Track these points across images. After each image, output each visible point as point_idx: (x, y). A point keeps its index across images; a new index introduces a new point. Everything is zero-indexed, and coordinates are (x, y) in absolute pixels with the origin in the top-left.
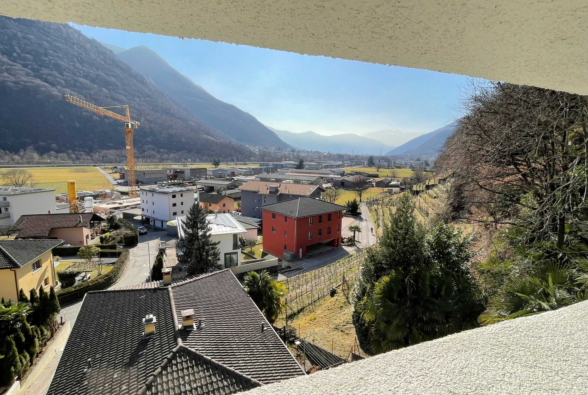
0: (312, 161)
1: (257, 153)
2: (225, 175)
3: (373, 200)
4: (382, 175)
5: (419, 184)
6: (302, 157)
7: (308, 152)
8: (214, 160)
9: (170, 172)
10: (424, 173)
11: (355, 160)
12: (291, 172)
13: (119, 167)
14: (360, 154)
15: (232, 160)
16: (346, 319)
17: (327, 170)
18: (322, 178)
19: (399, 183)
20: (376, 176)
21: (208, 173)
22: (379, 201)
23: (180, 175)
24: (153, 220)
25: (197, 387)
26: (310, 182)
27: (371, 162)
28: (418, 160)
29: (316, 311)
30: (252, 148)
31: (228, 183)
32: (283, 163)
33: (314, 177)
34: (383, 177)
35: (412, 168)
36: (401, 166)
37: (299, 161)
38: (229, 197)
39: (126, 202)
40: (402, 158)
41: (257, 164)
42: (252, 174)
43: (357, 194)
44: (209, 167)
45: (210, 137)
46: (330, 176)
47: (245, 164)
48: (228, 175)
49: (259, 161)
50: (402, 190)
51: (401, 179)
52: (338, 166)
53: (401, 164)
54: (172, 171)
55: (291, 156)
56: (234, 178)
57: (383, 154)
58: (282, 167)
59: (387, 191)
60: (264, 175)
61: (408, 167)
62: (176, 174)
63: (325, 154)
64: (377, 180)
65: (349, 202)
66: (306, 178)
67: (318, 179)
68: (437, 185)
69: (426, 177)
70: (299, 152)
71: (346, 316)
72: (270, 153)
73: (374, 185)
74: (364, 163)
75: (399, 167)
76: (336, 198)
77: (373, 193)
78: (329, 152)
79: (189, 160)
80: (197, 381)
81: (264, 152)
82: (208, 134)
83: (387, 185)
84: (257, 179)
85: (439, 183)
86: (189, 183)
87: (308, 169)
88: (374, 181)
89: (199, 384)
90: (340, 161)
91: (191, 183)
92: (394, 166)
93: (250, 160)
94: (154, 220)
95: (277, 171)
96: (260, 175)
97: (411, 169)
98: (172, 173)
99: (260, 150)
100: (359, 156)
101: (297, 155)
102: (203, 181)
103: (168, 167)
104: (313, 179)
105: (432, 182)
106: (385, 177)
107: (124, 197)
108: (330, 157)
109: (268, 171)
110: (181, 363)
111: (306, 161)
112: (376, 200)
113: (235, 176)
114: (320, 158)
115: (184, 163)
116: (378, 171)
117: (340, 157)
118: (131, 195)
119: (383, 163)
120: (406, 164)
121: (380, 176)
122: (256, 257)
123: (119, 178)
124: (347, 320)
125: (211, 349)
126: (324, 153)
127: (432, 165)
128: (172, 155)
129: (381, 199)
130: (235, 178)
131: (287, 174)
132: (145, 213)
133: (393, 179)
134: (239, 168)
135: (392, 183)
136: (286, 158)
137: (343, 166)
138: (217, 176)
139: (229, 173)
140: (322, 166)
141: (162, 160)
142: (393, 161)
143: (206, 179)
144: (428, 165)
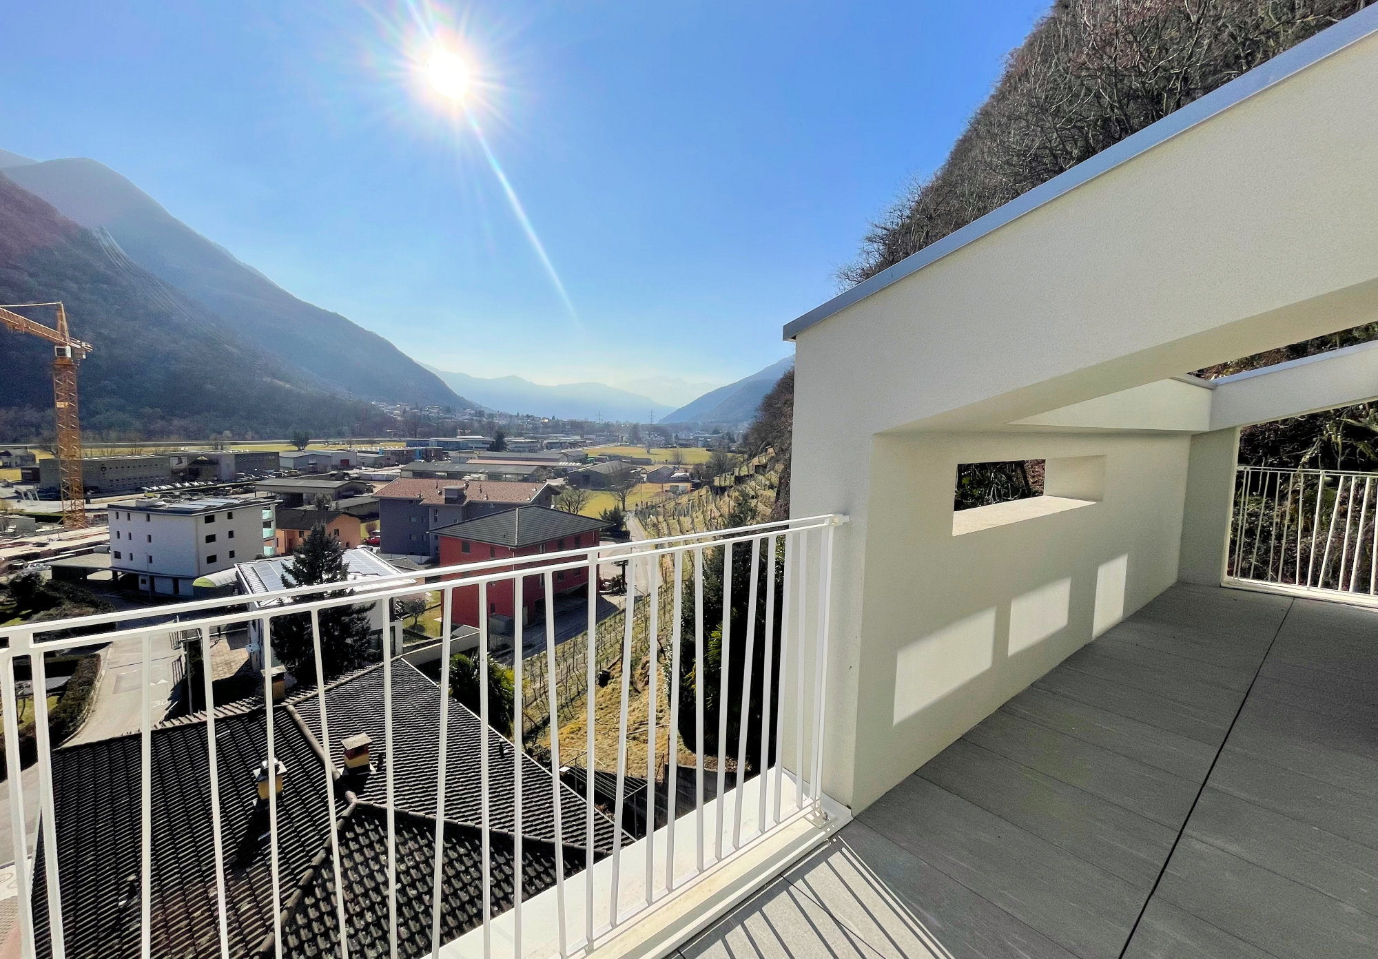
0: (520, 435)
1: (399, 418)
2: (325, 467)
3: (647, 508)
4: (657, 461)
5: (724, 475)
6: (500, 427)
7: (511, 416)
8: (295, 433)
9: (180, 462)
10: (730, 455)
11: (608, 433)
12: (480, 458)
13: (14, 452)
14: (613, 421)
15: (340, 435)
16: (638, 717)
17: (554, 453)
18: (545, 467)
19: (688, 474)
20: (648, 462)
21: (282, 463)
22: (658, 509)
23: (205, 470)
24: (147, 579)
25: (408, 868)
26: (521, 478)
27: (635, 434)
28: (716, 432)
29: (578, 715)
30: (386, 408)
31: (338, 483)
32: (459, 438)
33: (528, 467)
34: (659, 463)
35: (708, 447)
36: (688, 442)
37: (495, 435)
38: (348, 512)
39: (56, 539)
40: (688, 429)
41: (400, 441)
42: (392, 463)
43: (617, 497)
44: (283, 449)
45: (281, 383)
46: (560, 464)
47: (372, 443)
48: (334, 468)
49: (404, 436)
50: (697, 486)
51: (691, 467)
52: (573, 445)
53: (688, 440)
54: (184, 460)
55: (476, 425)
56: (349, 472)
57: (655, 422)
58: (458, 447)
59: (668, 489)
60: (420, 464)
61: (700, 443)
62: (196, 466)
63: (547, 421)
64: (650, 469)
65: (605, 513)
66: (512, 470)
67: (537, 470)
68: (752, 475)
69: (732, 462)
70: (491, 416)
71: (636, 712)
72: (428, 418)
73: (645, 479)
74: (622, 438)
75: (685, 446)
76: (579, 506)
77: (644, 493)
78: (553, 418)
79: (227, 433)
80: (406, 859)
81: (414, 415)
82: (274, 375)
83: (669, 479)
84: (405, 474)
85: (756, 472)
86: (234, 487)
87: (513, 451)
88: (644, 471)
89: (411, 863)
90: (577, 434)
91: (241, 486)
92: (676, 442)
93: (381, 433)
94: (152, 578)
95: (447, 456)
96: (411, 466)
97: (705, 449)
98: (185, 464)
99: (405, 412)
100: (612, 425)
101: (489, 423)
102: (271, 481)
103: (171, 450)
104: (529, 471)
105: (744, 471)
106: (663, 463)
107: (46, 528)
108: (557, 426)
109: (426, 456)
110: (366, 834)
111: (509, 434)
112: (653, 507)
113: (352, 468)
114: (535, 429)
115: (215, 439)
116: (648, 452)
117: (576, 427)
118: (67, 522)
119: (656, 437)
120: (696, 439)
121: (653, 461)
122: (429, 636)
123: (20, 479)
124: (639, 720)
125: (417, 799)
126: (544, 418)
127: (740, 441)
128: (177, 422)
129: (661, 505)
130: (353, 473)
131: (470, 461)
132: (124, 562)
133: (677, 466)
134: (359, 452)
135: (677, 474)
136: (464, 428)
137: (583, 444)
138: (304, 470)
139: (336, 461)
140: (541, 445)
141: (149, 435)
142: (674, 435)
143: (279, 476)
144: (733, 441)
